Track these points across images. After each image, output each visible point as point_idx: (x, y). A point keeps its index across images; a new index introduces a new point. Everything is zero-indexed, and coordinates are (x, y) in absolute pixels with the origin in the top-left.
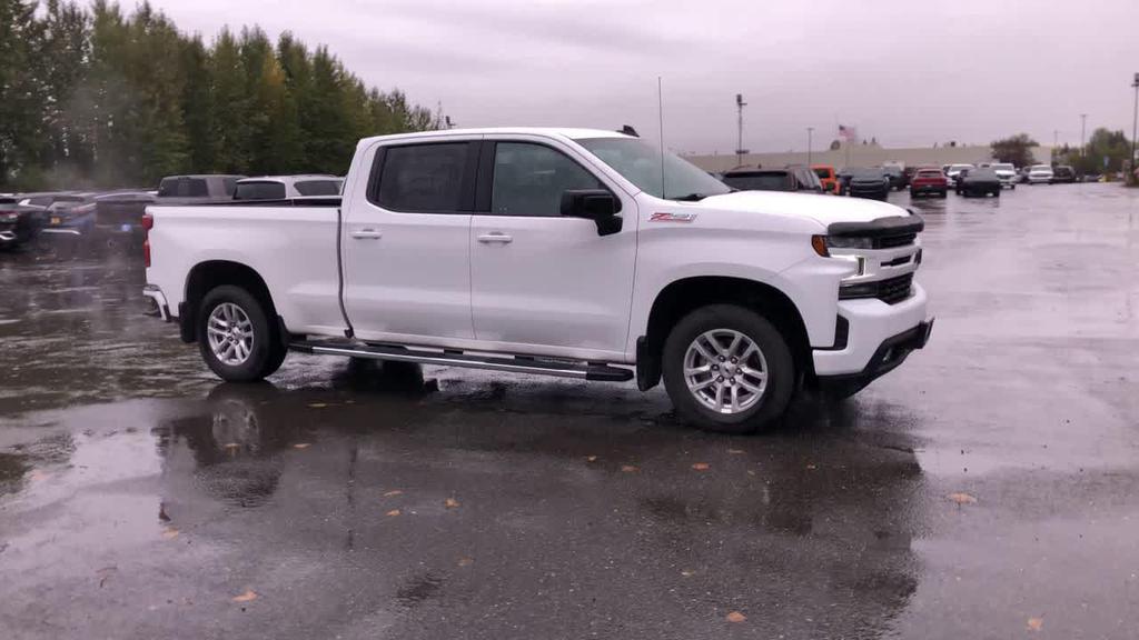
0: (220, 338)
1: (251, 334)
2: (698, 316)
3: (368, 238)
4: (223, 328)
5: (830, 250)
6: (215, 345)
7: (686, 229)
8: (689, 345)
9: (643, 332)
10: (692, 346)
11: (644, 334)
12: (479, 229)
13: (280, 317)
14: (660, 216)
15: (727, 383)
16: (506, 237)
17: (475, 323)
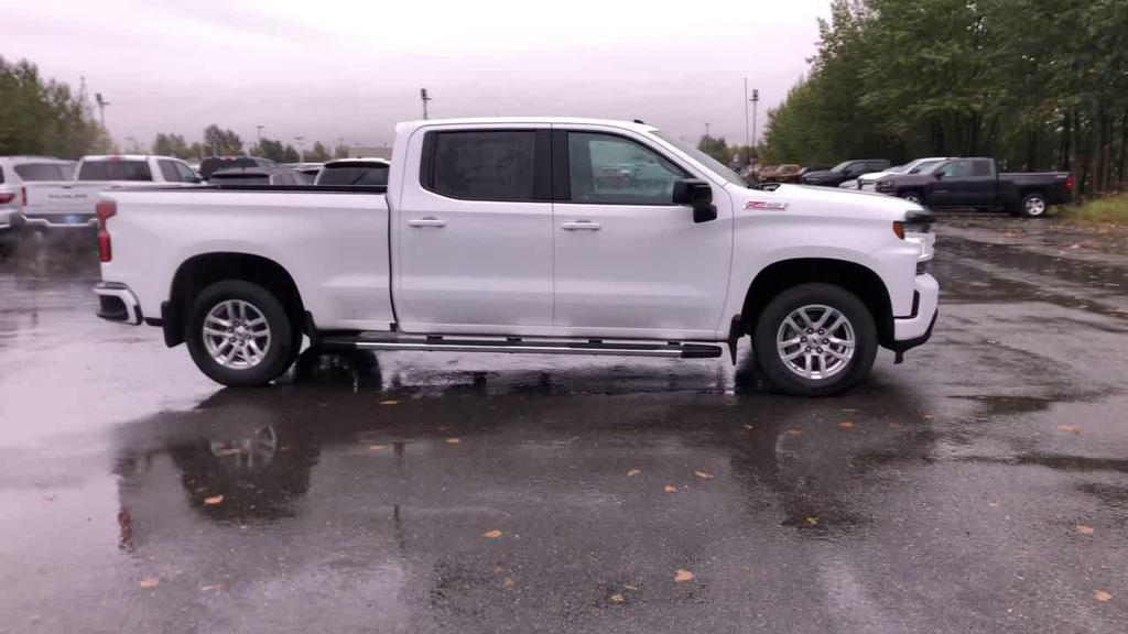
0: (218, 340)
1: (267, 332)
2: (791, 294)
3: (429, 227)
4: (224, 328)
5: (906, 234)
6: (213, 349)
7: (779, 216)
8: (783, 319)
9: (739, 311)
10: (785, 321)
11: (740, 312)
12: (564, 217)
13: (309, 314)
14: (754, 205)
15: (814, 353)
16: (593, 224)
17: (554, 310)
